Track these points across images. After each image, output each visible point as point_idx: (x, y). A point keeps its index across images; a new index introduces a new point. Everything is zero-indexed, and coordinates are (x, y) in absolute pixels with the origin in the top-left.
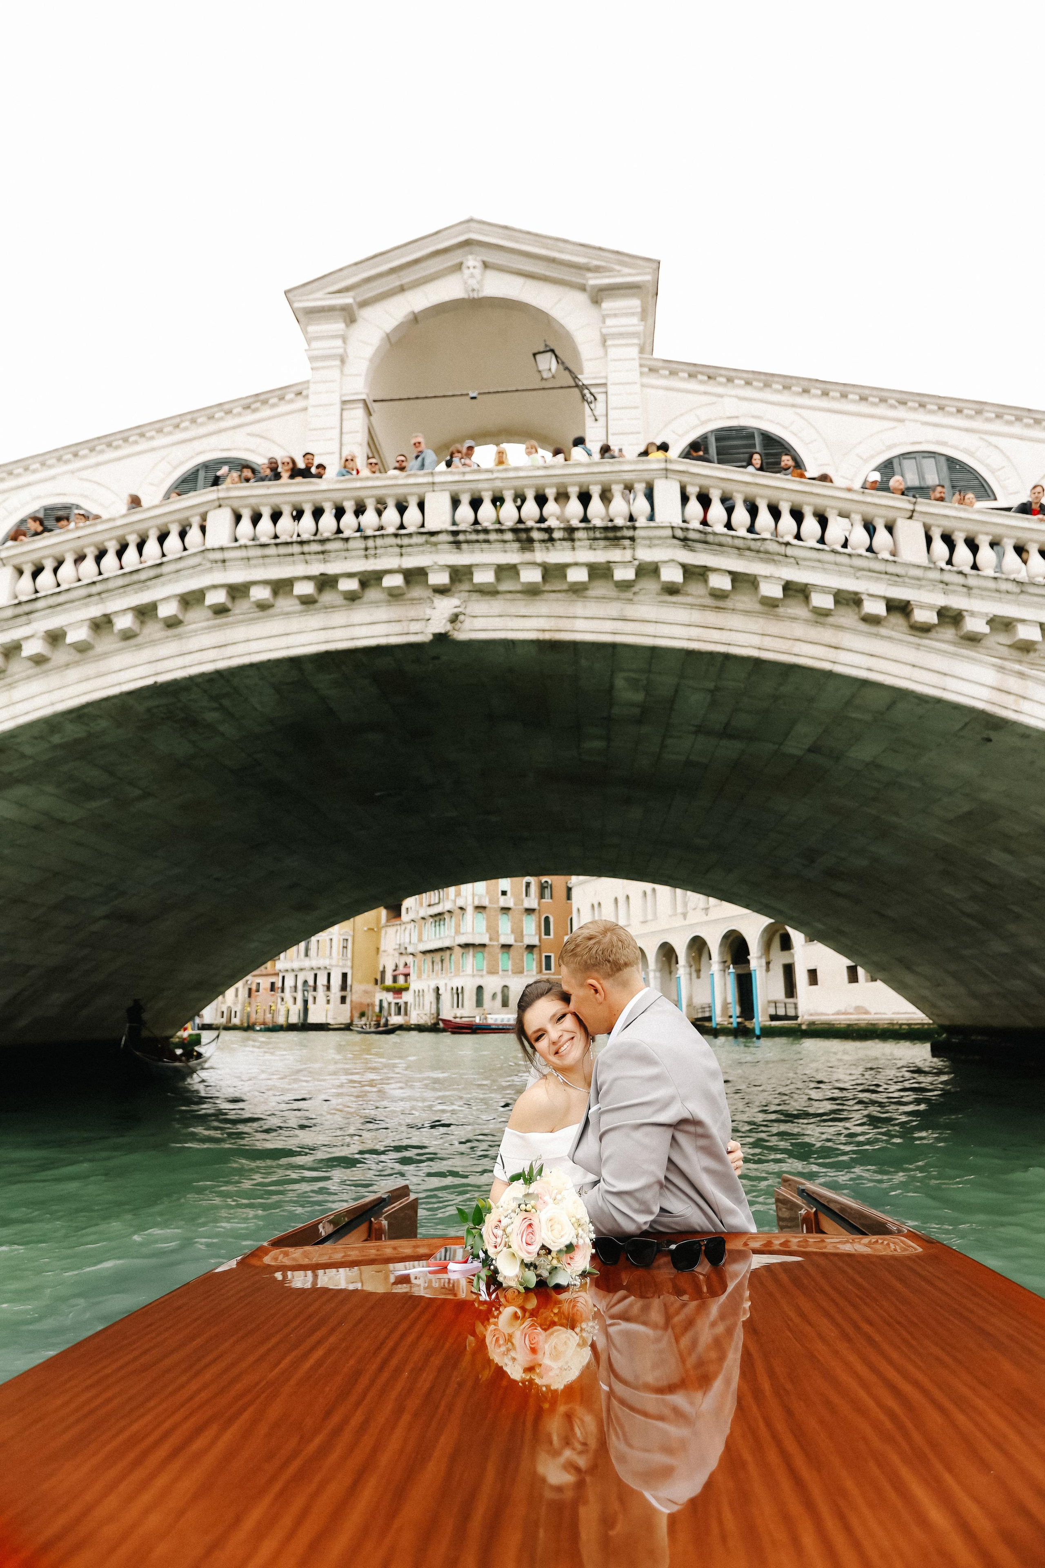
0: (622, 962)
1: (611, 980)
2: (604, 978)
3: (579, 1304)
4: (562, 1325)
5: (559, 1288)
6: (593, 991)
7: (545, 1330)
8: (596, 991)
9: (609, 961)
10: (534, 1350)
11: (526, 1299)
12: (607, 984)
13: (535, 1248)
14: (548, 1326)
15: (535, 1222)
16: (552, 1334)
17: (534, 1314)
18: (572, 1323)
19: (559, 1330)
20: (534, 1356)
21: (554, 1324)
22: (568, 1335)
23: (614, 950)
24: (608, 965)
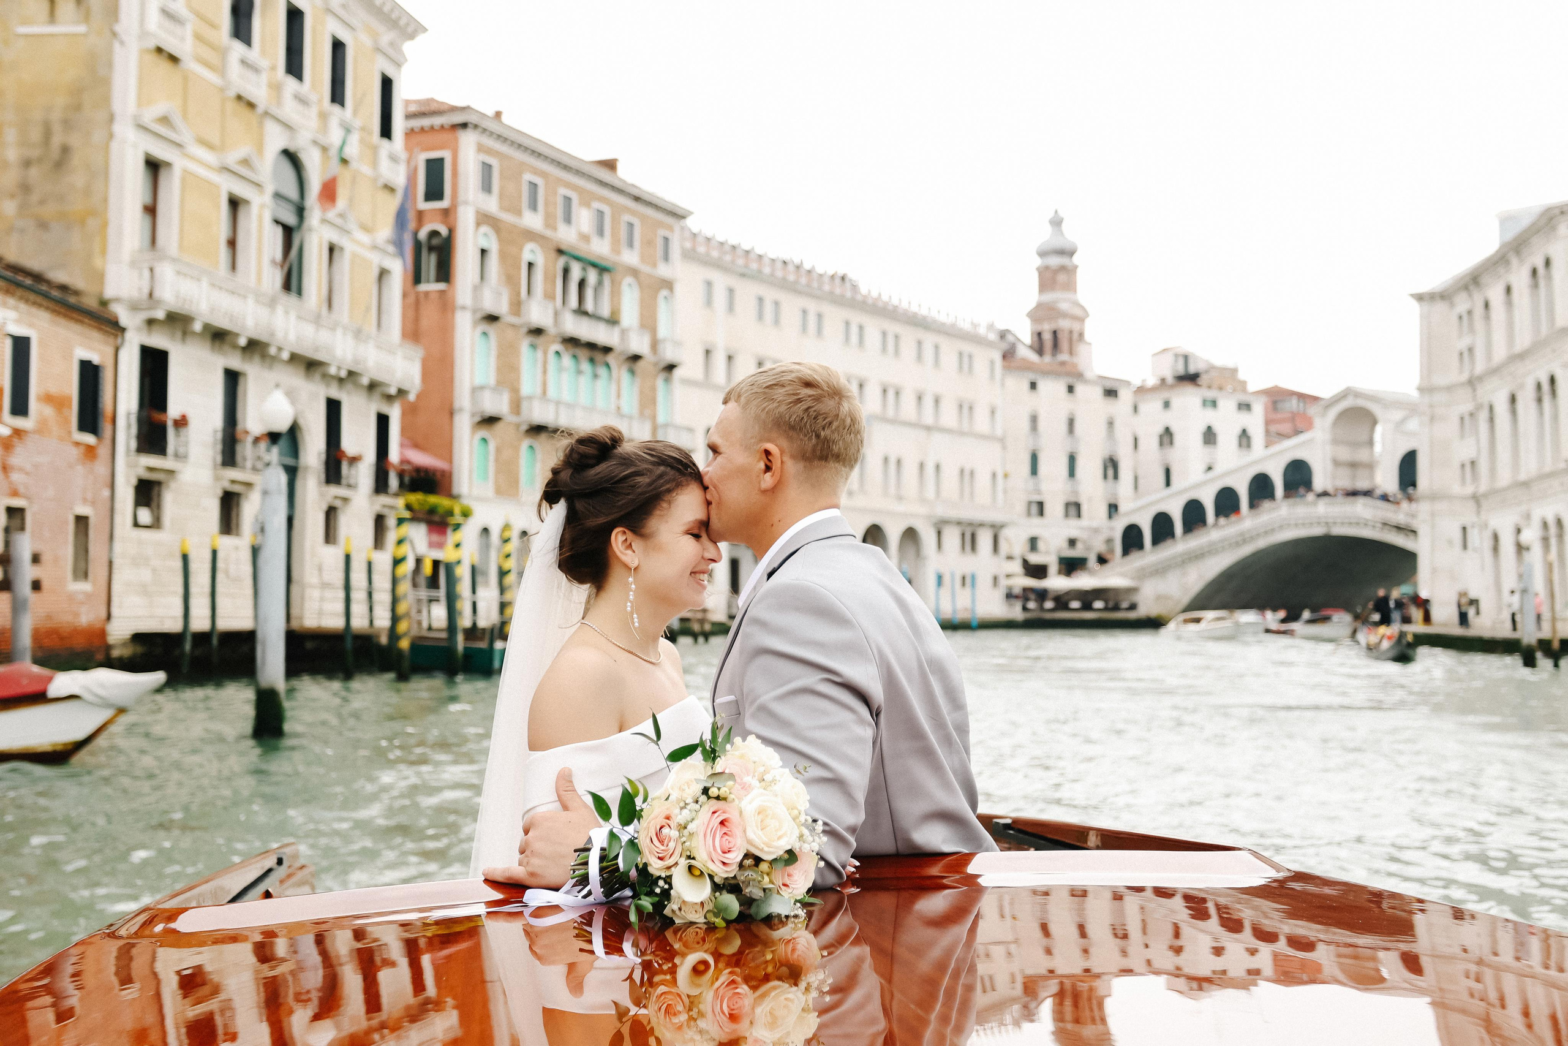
0: (835, 449)
1: (801, 465)
2: (793, 457)
3: (799, 947)
4: (780, 979)
5: (770, 921)
6: (762, 465)
7: (754, 988)
8: (768, 468)
9: (818, 436)
10: (733, 1018)
11: (724, 940)
12: (792, 467)
13: (736, 857)
14: (757, 981)
15: (732, 815)
16: (763, 996)
17: (736, 960)
18: (793, 974)
19: (774, 988)
20: (734, 1026)
21: (767, 978)
22: (790, 996)
23: (835, 424)
24: (814, 441)
